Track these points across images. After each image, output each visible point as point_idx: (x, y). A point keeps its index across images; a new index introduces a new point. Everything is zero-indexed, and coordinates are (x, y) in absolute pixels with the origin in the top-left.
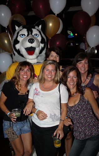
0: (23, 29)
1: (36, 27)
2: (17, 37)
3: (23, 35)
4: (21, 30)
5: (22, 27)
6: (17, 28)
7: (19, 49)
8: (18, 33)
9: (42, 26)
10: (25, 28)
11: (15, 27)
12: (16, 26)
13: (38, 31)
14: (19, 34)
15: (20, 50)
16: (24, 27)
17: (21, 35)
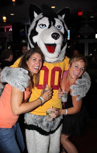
0: (43, 17)
1: (59, 17)
2: (35, 27)
3: (43, 25)
4: (41, 19)
5: (43, 15)
6: (36, 15)
7: (36, 43)
8: (37, 22)
9: (65, 15)
10: (46, 17)
11: (33, 14)
12: (34, 12)
13: (61, 22)
14: (38, 24)
15: (38, 44)
16: (45, 15)
17: (40, 25)
